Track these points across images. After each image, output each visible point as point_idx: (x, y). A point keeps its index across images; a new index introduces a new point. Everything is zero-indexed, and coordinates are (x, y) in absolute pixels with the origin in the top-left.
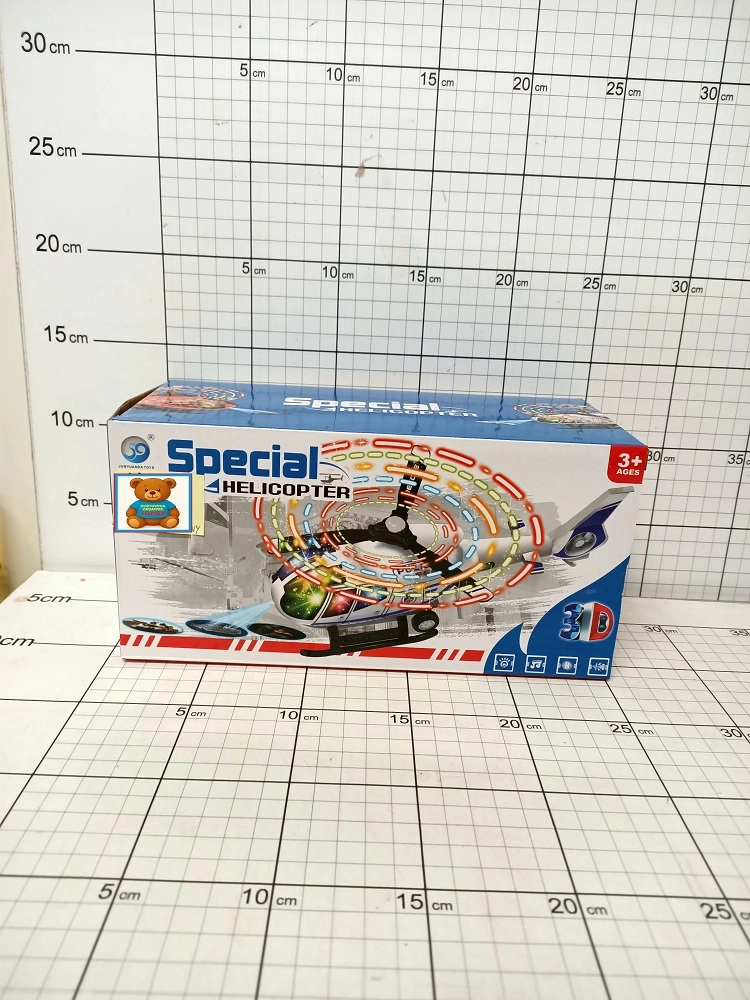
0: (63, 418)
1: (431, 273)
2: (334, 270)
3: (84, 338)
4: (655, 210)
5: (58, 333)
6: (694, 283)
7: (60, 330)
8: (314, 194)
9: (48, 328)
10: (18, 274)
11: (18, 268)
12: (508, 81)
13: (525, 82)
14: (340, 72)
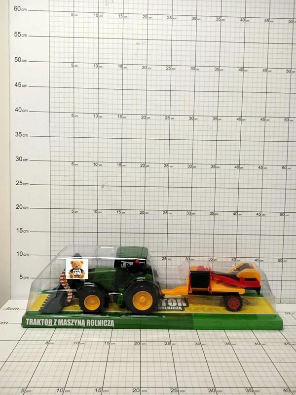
0: (20, 254)
1: (122, 211)
2: (96, 211)
3: (28, 231)
4: (180, 194)
5: (20, 230)
6: (192, 212)
8: (91, 193)
9: (18, 229)
11: (10, 213)
12: (140, 165)
13: (143, 165)
14: (97, 164)
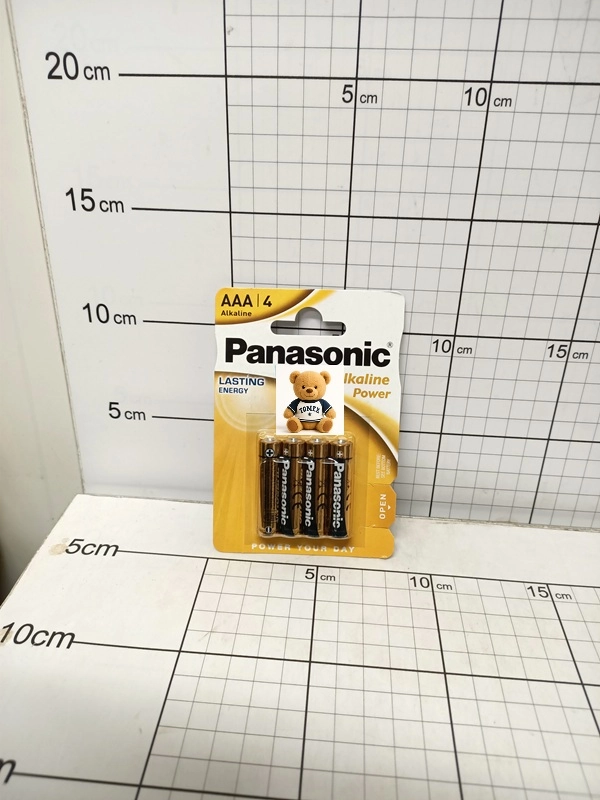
0: (98, 313)
2: (483, 94)
3: (119, 205)
5: (83, 198)
7: (86, 194)
9: (71, 192)
10: (25, 115)
11: (24, 106)
